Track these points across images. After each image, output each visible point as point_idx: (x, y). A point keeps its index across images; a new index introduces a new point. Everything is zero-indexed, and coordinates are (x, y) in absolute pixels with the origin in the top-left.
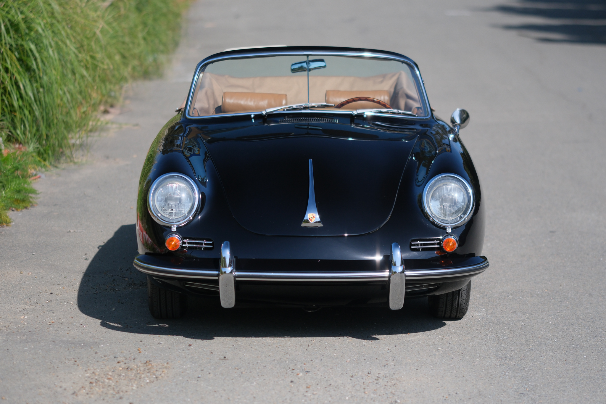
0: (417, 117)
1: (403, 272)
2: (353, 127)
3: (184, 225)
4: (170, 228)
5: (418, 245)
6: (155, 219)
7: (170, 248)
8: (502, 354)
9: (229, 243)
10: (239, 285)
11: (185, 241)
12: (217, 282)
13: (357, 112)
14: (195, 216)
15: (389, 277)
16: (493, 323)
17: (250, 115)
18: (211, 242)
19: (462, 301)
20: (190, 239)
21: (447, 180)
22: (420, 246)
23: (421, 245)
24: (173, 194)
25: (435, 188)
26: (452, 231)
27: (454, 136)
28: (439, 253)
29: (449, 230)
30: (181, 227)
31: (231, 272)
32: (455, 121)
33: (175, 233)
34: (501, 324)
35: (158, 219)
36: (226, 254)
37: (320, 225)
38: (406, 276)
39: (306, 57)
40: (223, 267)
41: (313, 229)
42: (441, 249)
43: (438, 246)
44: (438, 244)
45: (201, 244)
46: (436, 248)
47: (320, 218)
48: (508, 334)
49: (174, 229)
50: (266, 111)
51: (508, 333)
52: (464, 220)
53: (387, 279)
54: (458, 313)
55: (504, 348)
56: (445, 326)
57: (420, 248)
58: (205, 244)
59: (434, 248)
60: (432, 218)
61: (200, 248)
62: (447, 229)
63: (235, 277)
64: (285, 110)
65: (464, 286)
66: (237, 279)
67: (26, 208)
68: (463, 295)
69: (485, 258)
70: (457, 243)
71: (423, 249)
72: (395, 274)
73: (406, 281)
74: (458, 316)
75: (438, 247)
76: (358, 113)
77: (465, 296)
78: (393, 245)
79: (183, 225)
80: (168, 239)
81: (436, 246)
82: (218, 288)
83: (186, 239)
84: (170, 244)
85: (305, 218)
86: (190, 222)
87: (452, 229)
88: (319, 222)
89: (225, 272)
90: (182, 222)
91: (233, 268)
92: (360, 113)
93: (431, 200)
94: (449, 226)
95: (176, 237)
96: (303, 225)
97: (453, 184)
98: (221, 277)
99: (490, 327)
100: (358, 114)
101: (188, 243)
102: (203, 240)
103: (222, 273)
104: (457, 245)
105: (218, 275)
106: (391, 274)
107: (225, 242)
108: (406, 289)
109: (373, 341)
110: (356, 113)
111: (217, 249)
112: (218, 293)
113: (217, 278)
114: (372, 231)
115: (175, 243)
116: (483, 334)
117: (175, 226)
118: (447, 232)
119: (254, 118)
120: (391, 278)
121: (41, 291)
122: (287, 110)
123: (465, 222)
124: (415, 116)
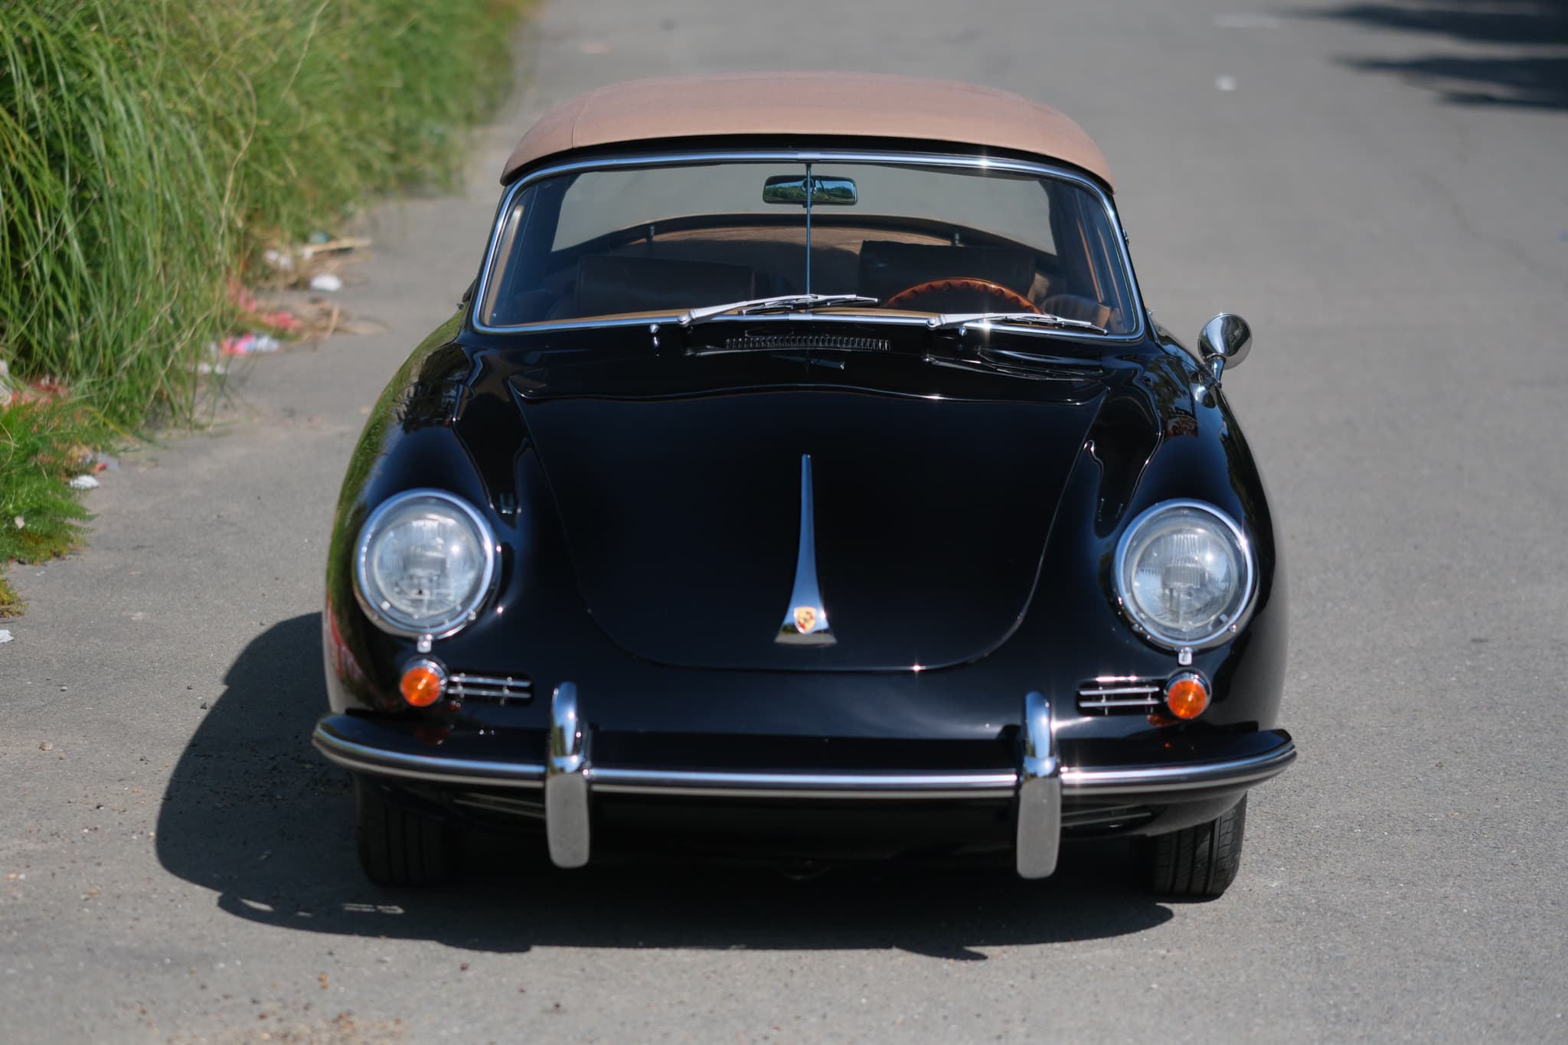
0: (1107, 334)
1: (1056, 773)
2: (930, 362)
3: (455, 636)
4: (414, 642)
5: (1098, 698)
6: (374, 619)
7: (413, 699)
8: (1329, 1004)
9: (574, 687)
10: (600, 804)
11: (456, 679)
12: (539, 795)
13: (940, 320)
14: (481, 613)
15: (1017, 787)
16: (1308, 910)
17: (647, 327)
18: (525, 684)
19: (1220, 850)
20: (468, 673)
21: (1182, 519)
22: (1103, 703)
23: (1109, 698)
24: (425, 547)
25: (1148, 541)
26: (1193, 660)
27: (1207, 388)
28: (1158, 722)
29: (1186, 659)
30: (448, 638)
31: (580, 770)
32: (1212, 346)
33: (429, 656)
34: (1329, 914)
35: (381, 618)
36: (568, 717)
37: (830, 640)
38: (1063, 786)
39: (804, 166)
40: (556, 754)
41: (808, 652)
42: (1162, 709)
43: (1155, 702)
44: (1154, 695)
45: (500, 688)
46: (1149, 706)
47: (829, 619)
48: (1348, 946)
49: (425, 646)
50: (690, 315)
51: (1347, 941)
52: (1228, 630)
53: (1010, 794)
54: (1211, 881)
55: (1335, 987)
56: (1174, 920)
57: (1104, 707)
58: (511, 688)
59: (1143, 706)
60: (1140, 625)
61: (496, 699)
62: (1181, 656)
63: (591, 782)
64: (744, 312)
65: (1227, 810)
66: (597, 788)
67: (57, 555)
68: (1223, 832)
69: (1284, 737)
70: (1208, 693)
71: (1114, 711)
72: (1034, 781)
73: (1065, 798)
74: (1209, 888)
75: (1154, 706)
76: (944, 322)
77: (1229, 836)
78: (1030, 698)
79: (450, 633)
80: (408, 673)
81: (1150, 701)
82: (543, 810)
83: (457, 672)
84: (413, 688)
85: (787, 621)
86: (470, 625)
87: (1194, 655)
88: (826, 631)
89: (562, 770)
90: (448, 624)
91: (585, 756)
92: (947, 324)
93: (1137, 572)
94: (1186, 646)
95: (432, 667)
96: (782, 638)
97: (1200, 531)
98: (551, 783)
99: (1299, 923)
100: (942, 325)
101: (465, 685)
102: (505, 677)
103: (554, 772)
104: (1207, 700)
105: (542, 777)
106: (1022, 779)
107: (564, 685)
108: (1064, 819)
109: (971, 963)
110: (938, 324)
111: (540, 705)
112: (542, 824)
113: (538, 784)
114: (972, 658)
115: (428, 685)
116: (1277, 943)
117: (429, 637)
118: (1181, 662)
119: (658, 334)
120: (1023, 793)
121: (71, 800)
122: (750, 313)
123: (1229, 637)
124: (1101, 333)
